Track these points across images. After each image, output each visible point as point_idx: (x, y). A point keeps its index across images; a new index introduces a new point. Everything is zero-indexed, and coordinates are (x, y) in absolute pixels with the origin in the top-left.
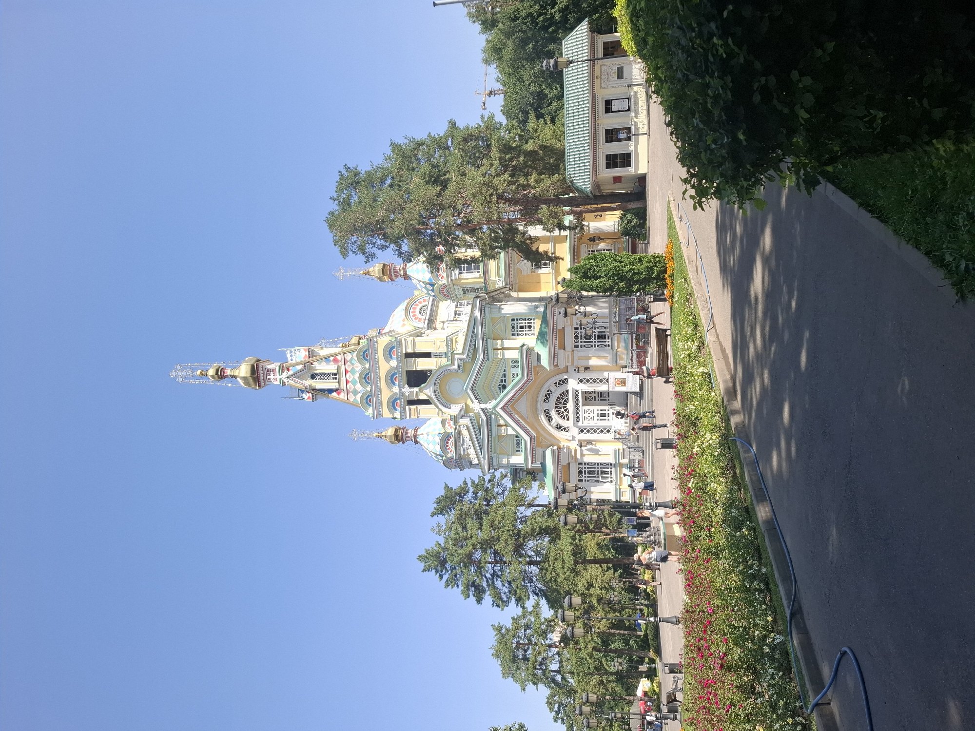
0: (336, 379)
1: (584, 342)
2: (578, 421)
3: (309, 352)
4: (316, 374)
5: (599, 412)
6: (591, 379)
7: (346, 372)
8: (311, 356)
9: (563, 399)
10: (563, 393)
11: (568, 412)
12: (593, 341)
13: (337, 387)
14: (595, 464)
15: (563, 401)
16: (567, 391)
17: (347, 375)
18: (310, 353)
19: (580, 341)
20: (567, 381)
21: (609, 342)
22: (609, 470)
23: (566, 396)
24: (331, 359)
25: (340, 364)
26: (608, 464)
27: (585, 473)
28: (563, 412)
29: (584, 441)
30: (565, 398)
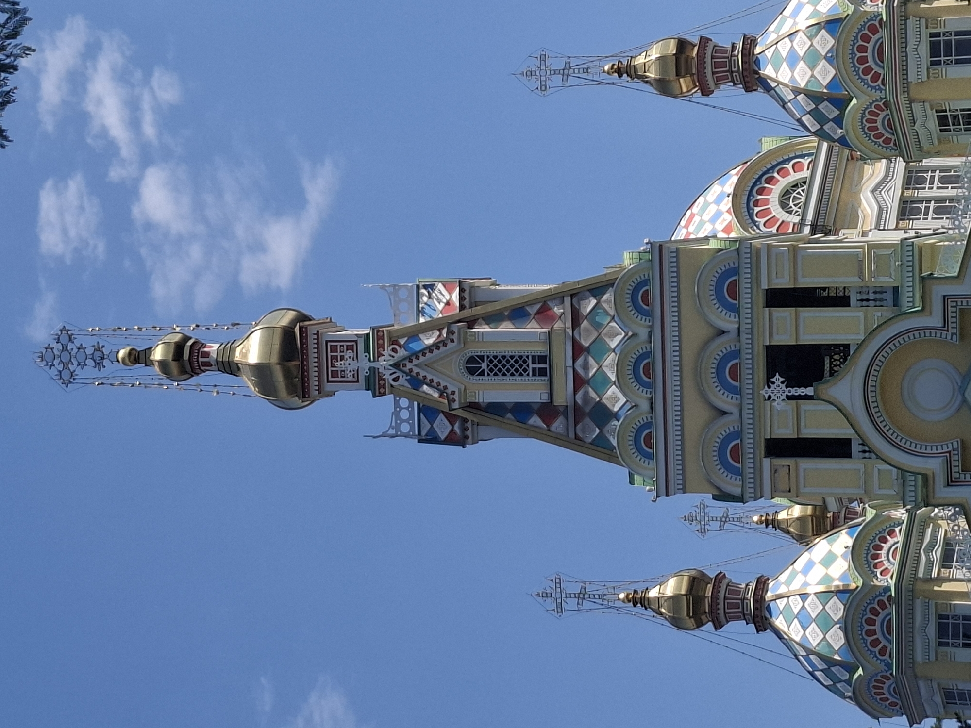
0: (542, 372)
3: (462, 291)
4: (482, 358)
7: (578, 350)
8: (466, 303)
13: (545, 398)
17: (580, 361)
18: (466, 295)
24: (533, 310)
25: (558, 325)
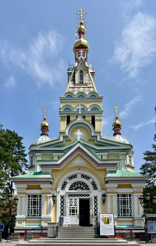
1: (121, 201)
2: (69, 195)
5: (75, 209)
6: (97, 204)
9: (84, 186)
10: (88, 187)
11: (75, 190)
12: (122, 206)
14: (40, 205)
15: (82, 186)
16: (89, 189)
19: (122, 198)
20: (95, 190)
21: (121, 215)
22: (36, 215)
23: (85, 189)
26: (40, 214)
27: (34, 199)
28: (75, 186)
29: (56, 199)
30: (84, 188)
